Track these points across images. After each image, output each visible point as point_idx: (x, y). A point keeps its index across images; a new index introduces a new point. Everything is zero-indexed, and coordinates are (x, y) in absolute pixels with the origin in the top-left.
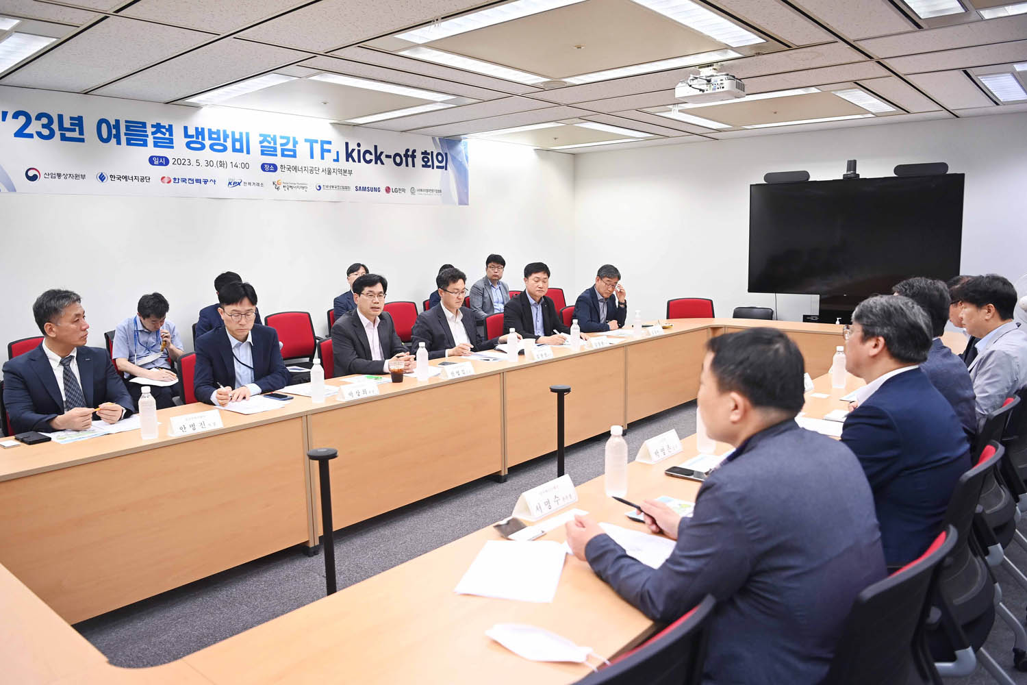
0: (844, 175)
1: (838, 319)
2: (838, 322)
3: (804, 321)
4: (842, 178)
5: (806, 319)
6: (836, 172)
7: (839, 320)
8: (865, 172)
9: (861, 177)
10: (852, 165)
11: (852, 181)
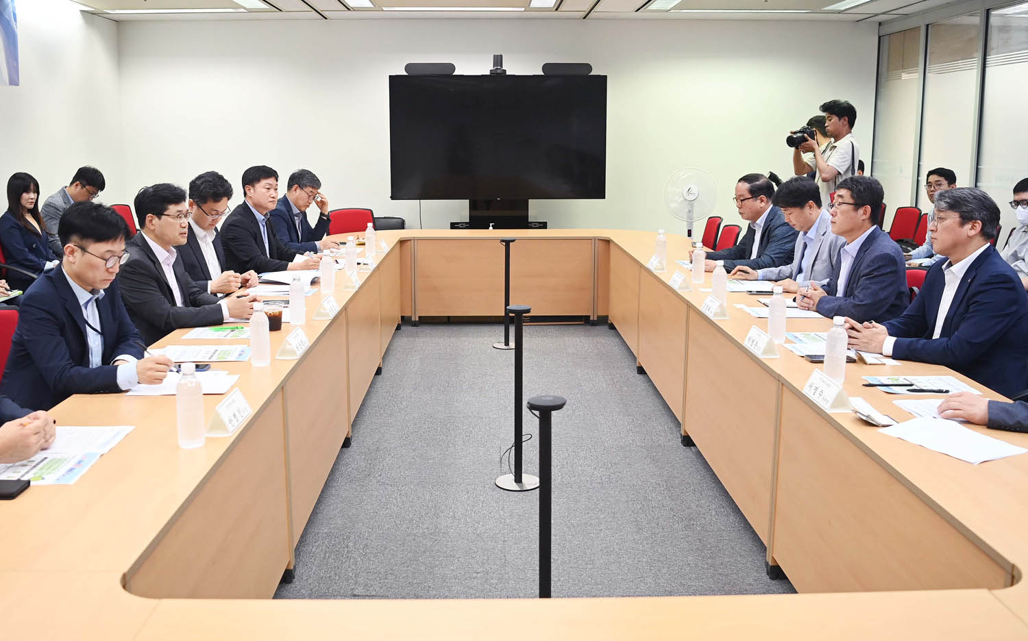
0: (491, 70)
1: (491, 224)
2: (491, 228)
3: (451, 228)
4: (488, 73)
5: (454, 226)
6: (483, 68)
7: (492, 226)
8: (513, 68)
9: (507, 74)
10: (498, 60)
11: (497, 76)
